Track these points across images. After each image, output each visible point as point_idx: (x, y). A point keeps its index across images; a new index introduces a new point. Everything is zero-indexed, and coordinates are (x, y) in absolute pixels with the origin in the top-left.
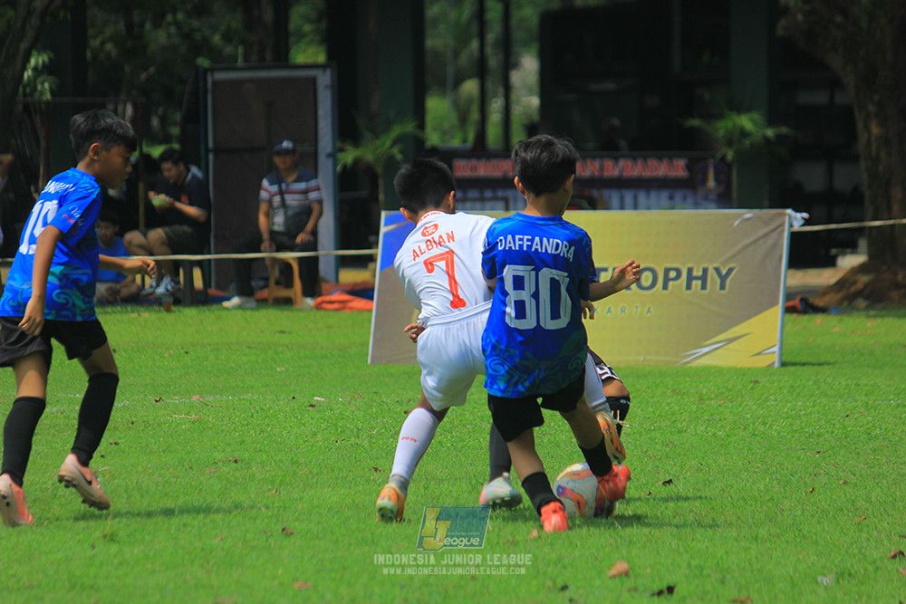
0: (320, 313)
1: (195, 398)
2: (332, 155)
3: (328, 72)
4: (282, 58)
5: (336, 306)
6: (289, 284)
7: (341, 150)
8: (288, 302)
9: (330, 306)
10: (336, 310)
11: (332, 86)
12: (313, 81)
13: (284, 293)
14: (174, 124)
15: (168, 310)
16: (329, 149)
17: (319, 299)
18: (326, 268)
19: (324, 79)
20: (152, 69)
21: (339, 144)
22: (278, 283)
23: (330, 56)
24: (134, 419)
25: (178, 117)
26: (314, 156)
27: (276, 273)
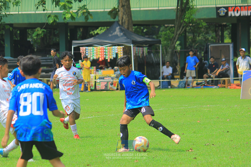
0: (231, 89)
1: (208, 106)
2: (233, 60)
3: (232, 44)
4: (223, 42)
5: (234, 88)
6: (225, 84)
7: (234, 58)
8: (224, 87)
9: (232, 88)
10: (234, 89)
11: (233, 47)
12: (229, 46)
13: (224, 86)
14: (202, 54)
15: (202, 89)
16: (232, 58)
17: (231, 87)
18: (231, 81)
19: (231, 45)
20: (198, 44)
21: (234, 57)
22: (222, 84)
23: (232, 41)
24: (197, 110)
25: (203, 52)
26: (229, 60)
27: (222, 82)
